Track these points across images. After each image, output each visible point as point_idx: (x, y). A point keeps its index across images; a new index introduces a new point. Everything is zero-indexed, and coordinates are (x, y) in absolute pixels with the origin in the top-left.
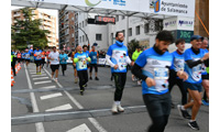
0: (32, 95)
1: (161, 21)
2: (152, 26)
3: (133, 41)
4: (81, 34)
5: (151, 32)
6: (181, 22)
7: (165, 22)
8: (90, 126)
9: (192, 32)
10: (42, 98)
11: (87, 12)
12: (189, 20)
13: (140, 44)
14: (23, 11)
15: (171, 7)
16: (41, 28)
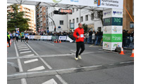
0: (19, 61)
1: (102, 11)
2: (96, 15)
3: (84, 25)
4: (50, 21)
5: (95, 19)
6: (115, 12)
7: (104, 12)
8: (57, 80)
9: (122, 19)
10: (25, 62)
11: (54, 6)
12: (119, 11)
13: (88, 27)
14: (12, 6)
15: (108, 3)
16: (24, 17)
